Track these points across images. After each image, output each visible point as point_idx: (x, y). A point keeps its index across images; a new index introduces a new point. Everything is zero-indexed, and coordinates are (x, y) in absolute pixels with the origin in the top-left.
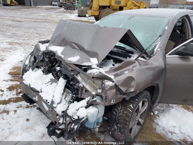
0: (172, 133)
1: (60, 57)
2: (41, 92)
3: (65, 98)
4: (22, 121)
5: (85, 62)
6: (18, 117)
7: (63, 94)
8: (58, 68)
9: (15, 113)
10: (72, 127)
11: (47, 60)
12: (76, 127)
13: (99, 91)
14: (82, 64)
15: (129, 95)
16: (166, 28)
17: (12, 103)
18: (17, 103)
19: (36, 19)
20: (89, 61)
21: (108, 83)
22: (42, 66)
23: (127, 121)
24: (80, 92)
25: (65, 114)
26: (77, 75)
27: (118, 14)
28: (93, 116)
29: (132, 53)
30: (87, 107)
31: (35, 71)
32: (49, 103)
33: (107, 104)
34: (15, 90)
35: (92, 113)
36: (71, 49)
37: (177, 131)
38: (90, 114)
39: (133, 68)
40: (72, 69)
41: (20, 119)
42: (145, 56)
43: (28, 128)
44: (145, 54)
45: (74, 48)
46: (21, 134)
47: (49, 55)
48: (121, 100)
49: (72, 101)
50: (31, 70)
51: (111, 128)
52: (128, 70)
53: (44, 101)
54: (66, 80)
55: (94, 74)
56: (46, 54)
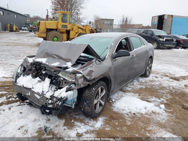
0: (123, 110)
1: (46, 64)
2: (33, 88)
3: (51, 89)
4: (17, 114)
5: (63, 65)
6: (13, 112)
7: (49, 86)
8: (44, 72)
9: (9, 110)
10: (58, 103)
11: (34, 69)
12: (60, 103)
13: (74, 81)
14: (62, 66)
15: (92, 82)
16: (113, 44)
17: (4, 105)
18: (9, 105)
19: (7, 43)
20: (66, 64)
21: (79, 75)
22: (30, 74)
23: (92, 98)
24: (61, 84)
25: (52, 97)
26: (58, 74)
27: (84, 37)
28: (70, 96)
29: (93, 59)
30: (66, 91)
31: (26, 77)
32: (40, 93)
33: (79, 87)
34: (5, 96)
35: (70, 94)
36: (53, 59)
37: (126, 108)
38: (69, 95)
39: (93, 65)
40: (55, 70)
41: (14, 113)
42: (100, 60)
43: (22, 117)
44: (100, 59)
45: (55, 58)
46: (18, 121)
47: (36, 65)
48: (87, 85)
49: (56, 90)
50: (22, 76)
51: (82, 106)
52: (90, 67)
53: (36, 93)
54: (50, 79)
55: (70, 71)
56: (33, 64)
